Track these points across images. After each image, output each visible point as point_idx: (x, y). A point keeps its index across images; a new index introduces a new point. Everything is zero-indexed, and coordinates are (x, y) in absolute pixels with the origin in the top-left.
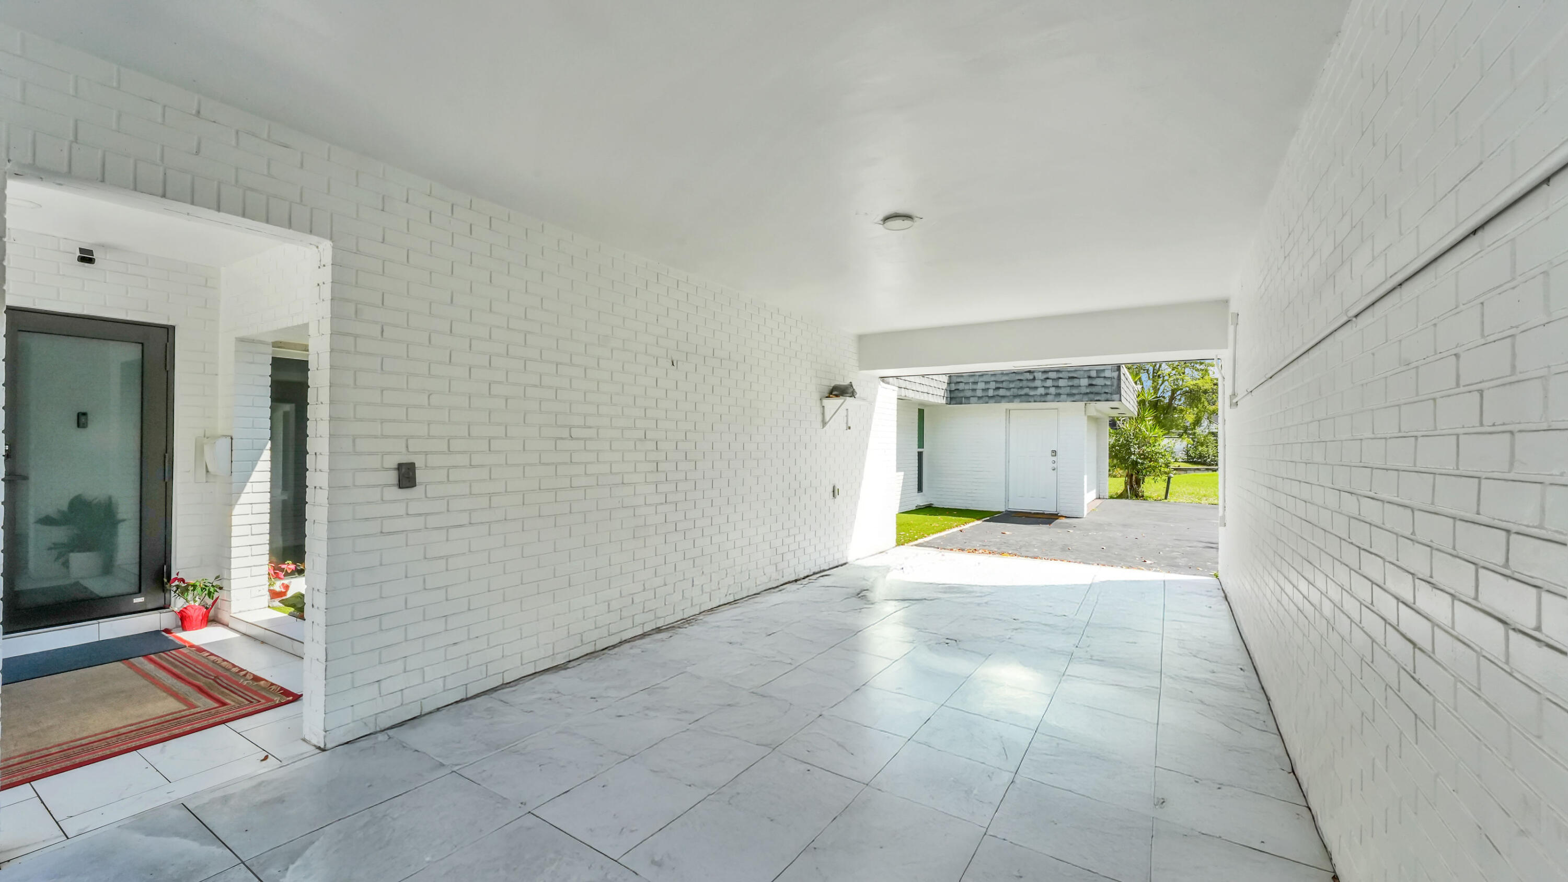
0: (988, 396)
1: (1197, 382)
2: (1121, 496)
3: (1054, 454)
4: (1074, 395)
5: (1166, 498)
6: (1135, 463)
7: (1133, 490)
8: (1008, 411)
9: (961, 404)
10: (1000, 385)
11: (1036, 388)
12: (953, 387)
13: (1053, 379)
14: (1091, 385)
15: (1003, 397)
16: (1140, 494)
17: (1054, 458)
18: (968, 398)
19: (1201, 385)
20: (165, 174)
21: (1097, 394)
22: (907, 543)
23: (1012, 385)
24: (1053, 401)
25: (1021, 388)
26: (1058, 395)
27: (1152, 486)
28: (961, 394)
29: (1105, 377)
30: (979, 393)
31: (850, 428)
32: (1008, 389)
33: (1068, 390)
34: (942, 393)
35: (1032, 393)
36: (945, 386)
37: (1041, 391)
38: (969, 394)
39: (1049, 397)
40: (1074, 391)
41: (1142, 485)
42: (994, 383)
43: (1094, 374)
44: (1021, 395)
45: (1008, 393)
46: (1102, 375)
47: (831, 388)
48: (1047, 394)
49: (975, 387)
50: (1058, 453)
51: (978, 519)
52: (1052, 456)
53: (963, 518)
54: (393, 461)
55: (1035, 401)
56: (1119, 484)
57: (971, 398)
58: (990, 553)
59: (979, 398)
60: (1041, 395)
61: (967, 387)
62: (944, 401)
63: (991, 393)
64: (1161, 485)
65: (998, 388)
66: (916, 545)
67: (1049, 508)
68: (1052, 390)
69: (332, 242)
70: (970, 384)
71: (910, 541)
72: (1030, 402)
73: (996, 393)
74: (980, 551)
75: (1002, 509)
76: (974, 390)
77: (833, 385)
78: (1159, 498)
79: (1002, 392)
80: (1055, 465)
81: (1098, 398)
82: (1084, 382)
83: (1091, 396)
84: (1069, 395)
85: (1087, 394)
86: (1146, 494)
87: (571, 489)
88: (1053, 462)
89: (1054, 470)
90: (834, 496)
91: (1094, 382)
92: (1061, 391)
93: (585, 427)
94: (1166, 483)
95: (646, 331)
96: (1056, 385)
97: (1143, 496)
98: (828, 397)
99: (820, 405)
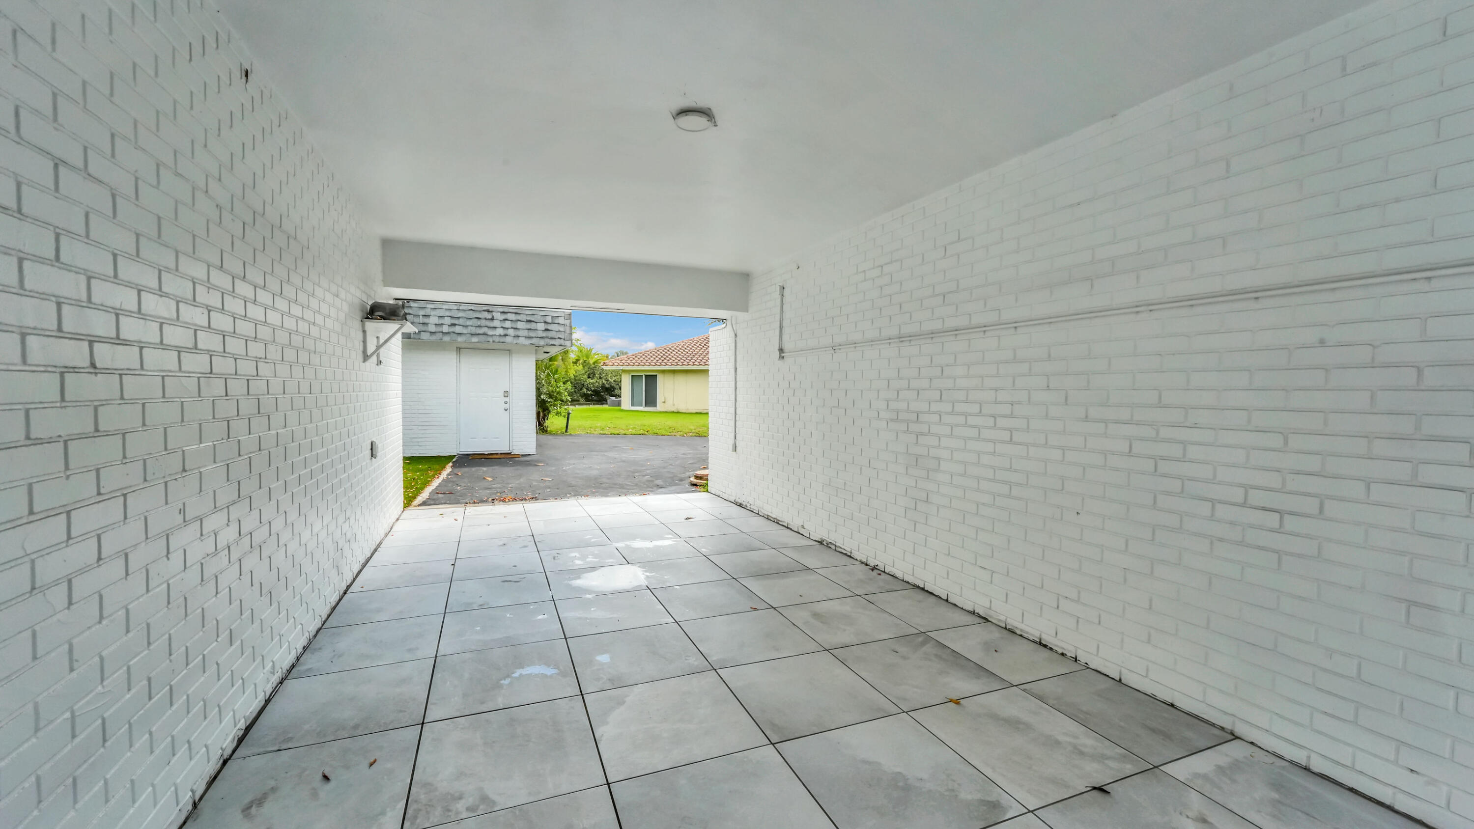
0: (442, 332)
4: (531, 337)
5: (566, 432)
7: (540, 426)
8: (459, 350)
10: (456, 322)
11: (495, 328)
13: (511, 321)
14: (547, 330)
15: (460, 334)
16: (545, 429)
17: (506, 400)
21: (553, 338)
22: (411, 503)
23: (469, 323)
25: (480, 326)
26: (517, 336)
27: (554, 423)
29: (558, 323)
30: (432, 328)
31: (380, 365)
32: (465, 326)
33: (525, 333)
35: (490, 333)
37: (500, 331)
38: (419, 327)
39: (508, 338)
40: (532, 334)
41: (547, 421)
42: (449, 318)
43: (549, 320)
44: (479, 334)
45: (465, 331)
46: (556, 321)
47: (370, 306)
48: (506, 335)
49: (426, 320)
50: (510, 394)
51: (445, 466)
52: (505, 396)
55: (493, 341)
57: (422, 333)
59: (432, 333)
60: (500, 335)
61: (417, 320)
63: (445, 329)
64: (562, 420)
65: (453, 325)
67: (502, 448)
68: (511, 332)
70: (421, 316)
71: (412, 500)
72: (488, 341)
73: (452, 329)
76: (425, 324)
77: (371, 302)
78: (560, 432)
80: (507, 406)
81: (553, 343)
82: (541, 326)
83: (547, 340)
85: (543, 337)
86: (549, 429)
88: (506, 403)
89: (506, 410)
90: (373, 455)
91: (550, 327)
92: (520, 333)
93: (118, 341)
94: (566, 418)
95: (206, 146)
96: (515, 327)
97: (546, 431)
98: (368, 318)
99: (361, 328)
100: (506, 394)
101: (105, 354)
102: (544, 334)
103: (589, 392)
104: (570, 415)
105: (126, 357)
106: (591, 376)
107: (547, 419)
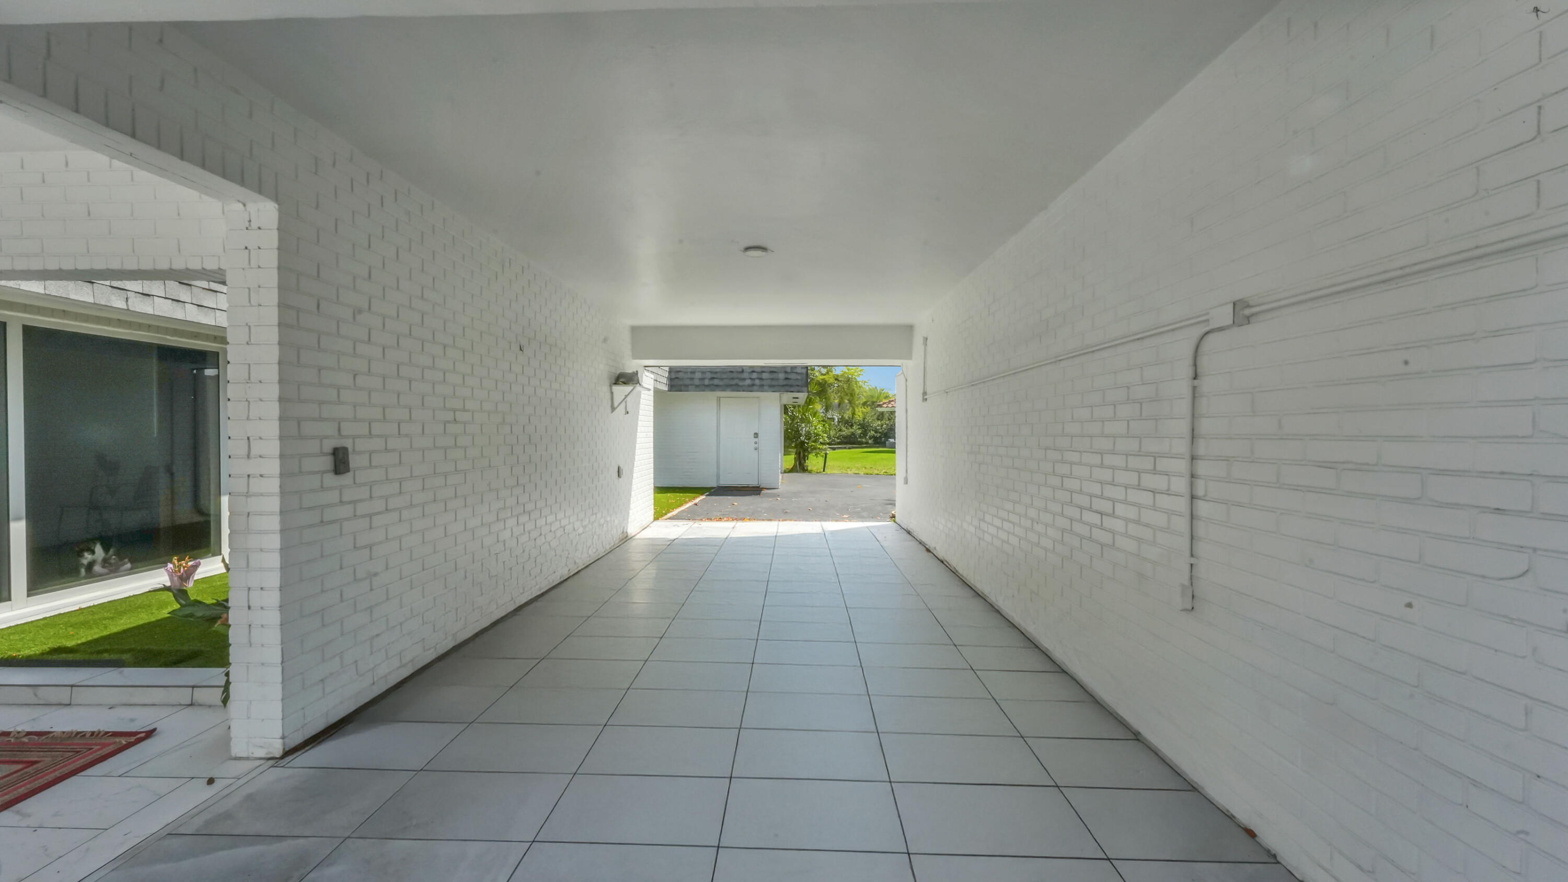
0: (704, 385)
1: (824, 377)
2: (792, 471)
3: (756, 436)
4: (774, 386)
5: (824, 471)
6: (803, 443)
7: (800, 467)
8: (719, 399)
9: (681, 391)
10: (715, 376)
11: (744, 379)
12: (673, 377)
13: (758, 372)
14: (787, 379)
15: (717, 386)
16: (805, 468)
17: (756, 440)
18: (687, 386)
19: (827, 379)
20: (133, 110)
21: (791, 386)
22: (661, 517)
23: (724, 376)
24: (758, 391)
25: (733, 379)
26: (762, 386)
27: (814, 462)
28: (681, 383)
29: (797, 373)
30: (697, 382)
31: (628, 413)
32: (722, 379)
33: (768, 382)
34: (665, 381)
35: (741, 383)
36: (667, 375)
37: (748, 382)
38: (688, 382)
39: (755, 388)
40: (774, 383)
41: (807, 461)
42: (709, 373)
43: (789, 370)
44: (732, 385)
45: (721, 383)
46: (795, 371)
47: (617, 375)
48: (753, 385)
49: (692, 376)
50: (759, 435)
51: (702, 494)
52: (755, 437)
53: (689, 494)
54: (329, 445)
55: (743, 391)
56: (790, 460)
57: (690, 386)
58: (733, 520)
59: (697, 386)
60: (749, 386)
61: (686, 376)
62: (666, 388)
63: (707, 382)
64: (821, 460)
65: (713, 378)
66: (670, 518)
67: (753, 482)
68: (757, 382)
69: (279, 204)
70: (689, 373)
71: (662, 516)
72: (740, 391)
73: (711, 382)
74: (725, 519)
75: (715, 485)
76: (692, 379)
77: (618, 373)
78: (819, 471)
79: (716, 382)
80: (757, 445)
81: (792, 390)
82: (782, 376)
83: (787, 388)
84: (771, 386)
85: (784, 386)
86: (809, 468)
87: (456, 472)
88: (756, 443)
89: (756, 449)
90: (619, 476)
91: (789, 376)
92: (764, 382)
93: (464, 410)
94: (824, 458)
95: (503, 316)
96: (760, 377)
97: (807, 470)
98: (615, 384)
99: (609, 391)
100: (756, 435)
101: (460, 416)
102: (785, 382)
103: (879, 435)
104: (828, 455)
105: (466, 416)
106: (880, 418)
107: (807, 459)
